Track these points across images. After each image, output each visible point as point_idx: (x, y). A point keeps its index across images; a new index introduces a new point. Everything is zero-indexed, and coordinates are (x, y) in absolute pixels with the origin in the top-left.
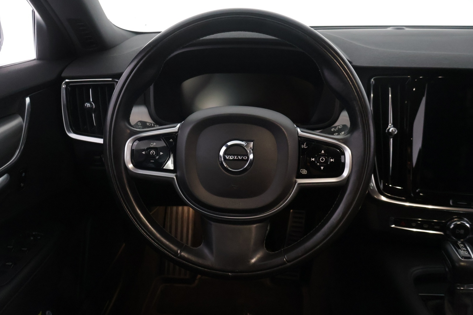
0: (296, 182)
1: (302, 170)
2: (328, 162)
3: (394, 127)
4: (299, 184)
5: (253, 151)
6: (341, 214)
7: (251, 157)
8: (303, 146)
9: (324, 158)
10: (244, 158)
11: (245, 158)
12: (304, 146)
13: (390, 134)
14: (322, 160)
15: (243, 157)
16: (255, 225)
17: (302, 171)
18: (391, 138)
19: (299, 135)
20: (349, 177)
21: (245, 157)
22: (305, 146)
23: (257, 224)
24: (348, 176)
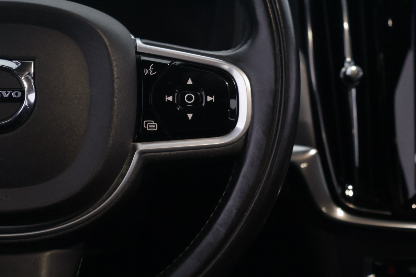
0: (135, 149)
1: (146, 123)
2: (202, 102)
3: (356, 64)
4: (142, 153)
5: (34, 80)
6: (235, 211)
7: (32, 97)
8: (146, 72)
9: (193, 96)
10: (13, 94)
11: (17, 94)
12: (149, 71)
13: (349, 79)
14: (190, 98)
15: (11, 93)
16: (48, 254)
17: (146, 125)
18: (351, 88)
19: (138, 50)
20: (247, 133)
21: (15, 92)
22: (151, 72)
23: (53, 252)
24: (245, 131)
